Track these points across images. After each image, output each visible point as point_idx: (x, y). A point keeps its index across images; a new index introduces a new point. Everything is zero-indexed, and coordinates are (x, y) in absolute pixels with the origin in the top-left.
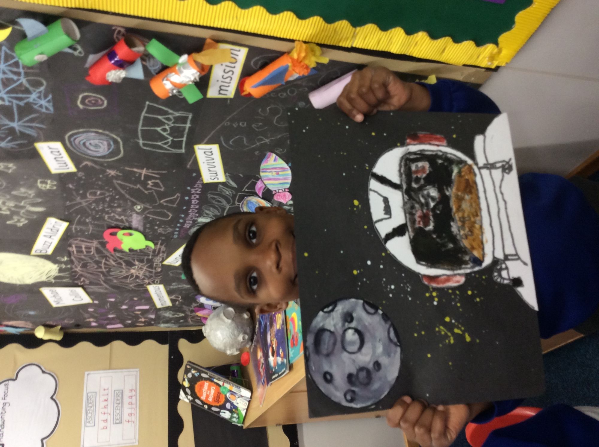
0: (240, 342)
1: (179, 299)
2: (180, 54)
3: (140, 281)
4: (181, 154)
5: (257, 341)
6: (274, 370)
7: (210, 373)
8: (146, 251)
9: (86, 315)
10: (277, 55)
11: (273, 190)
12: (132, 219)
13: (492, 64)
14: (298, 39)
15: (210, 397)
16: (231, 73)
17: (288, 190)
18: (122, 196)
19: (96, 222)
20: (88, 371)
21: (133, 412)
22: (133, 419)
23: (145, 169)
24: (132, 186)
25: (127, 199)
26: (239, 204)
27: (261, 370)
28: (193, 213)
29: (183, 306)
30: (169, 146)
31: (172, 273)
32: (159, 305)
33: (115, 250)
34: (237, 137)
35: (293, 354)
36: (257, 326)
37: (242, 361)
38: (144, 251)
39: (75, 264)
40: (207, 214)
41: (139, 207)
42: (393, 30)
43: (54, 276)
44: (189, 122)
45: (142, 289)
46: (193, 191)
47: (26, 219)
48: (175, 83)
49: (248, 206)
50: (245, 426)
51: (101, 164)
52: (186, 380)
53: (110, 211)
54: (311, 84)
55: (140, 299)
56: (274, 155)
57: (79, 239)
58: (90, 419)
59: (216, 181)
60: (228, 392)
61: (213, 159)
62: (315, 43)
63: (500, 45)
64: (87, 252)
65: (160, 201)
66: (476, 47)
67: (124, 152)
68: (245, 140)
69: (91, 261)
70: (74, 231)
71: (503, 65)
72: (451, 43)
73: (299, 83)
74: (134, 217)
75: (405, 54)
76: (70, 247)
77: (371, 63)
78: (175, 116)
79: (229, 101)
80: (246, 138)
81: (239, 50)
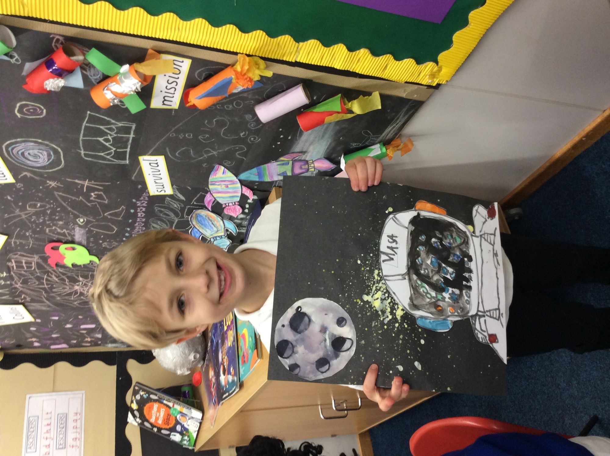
0: (191, 361)
2: (121, 64)
3: (84, 298)
4: (125, 165)
5: (210, 360)
6: (224, 389)
7: (159, 394)
8: (90, 266)
9: (28, 335)
10: (220, 68)
11: (222, 203)
12: (75, 232)
13: (433, 81)
14: (241, 52)
15: (159, 420)
16: (175, 83)
17: (239, 204)
18: (64, 209)
19: (36, 236)
20: (30, 393)
21: (78, 436)
22: (78, 444)
23: (87, 180)
24: (73, 198)
25: (70, 211)
26: (188, 218)
27: (213, 390)
28: (140, 226)
30: (112, 157)
33: (57, 265)
34: (184, 148)
35: (244, 371)
36: (209, 344)
37: (194, 382)
38: (88, 266)
39: (15, 279)
40: (153, 227)
41: (82, 220)
42: (336, 46)
44: (132, 132)
45: (86, 306)
46: (139, 204)
48: (116, 92)
49: (198, 220)
50: (197, 449)
51: (41, 175)
52: (134, 402)
53: (51, 224)
54: (257, 97)
55: (86, 318)
56: (223, 168)
57: (19, 253)
58: (32, 445)
59: (163, 193)
60: (179, 413)
61: (159, 171)
62: (259, 57)
63: (439, 64)
64: (27, 267)
65: (104, 214)
66: (416, 65)
67: (65, 162)
68: (192, 151)
69: (32, 277)
70: (13, 245)
71: (443, 83)
72: (392, 60)
73: (245, 95)
74: (77, 230)
75: (349, 70)
76: (9, 262)
77: (316, 77)
78: (118, 126)
79: (173, 112)
80: (193, 150)
81: (183, 62)
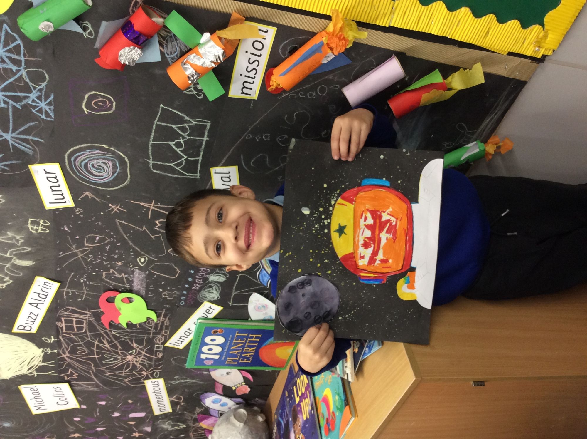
1: (181, 401)
2: (202, 32)
4: (195, 180)
8: (147, 326)
9: (71, 428)
10: (306, 37)
12: (133, 277)
13: (538, 52)
18: (124, 243)
19: (91, 283)
23: (154, 201)
24: (137, 228)
25: (131, 247)
29: (185, 412)
30: (182, 168)
31: (175, 360)
32: (157, 412)
33: (111, 325)
34: (259, 155)
38: (144, 326)
39: (64, 347)
41: (143, 260)
42: (434, 3)
43: (37, 365)
44: (206, 133)
45: (138, 385)
47: (11, 278)
51: (103, 195)
53: (109, 266)
55: (135, 403)
57: (70, 308)
63: (546, 27)
64: (80, 329)
65: (167, 251)
66: (521, 28)
67: (130, 177)
68: (267, 159)
69: (82, 343)
70: (65, 297)
71: (549, 54)
72: (495, 22)
73: (331, 77)
74: (136, 274)
75: (447, 36)
76: (59, 321)
77: (410, 49)
78: (192, 124)
79: (252, 105)
80: (268, 157)
81: (267, 32)
